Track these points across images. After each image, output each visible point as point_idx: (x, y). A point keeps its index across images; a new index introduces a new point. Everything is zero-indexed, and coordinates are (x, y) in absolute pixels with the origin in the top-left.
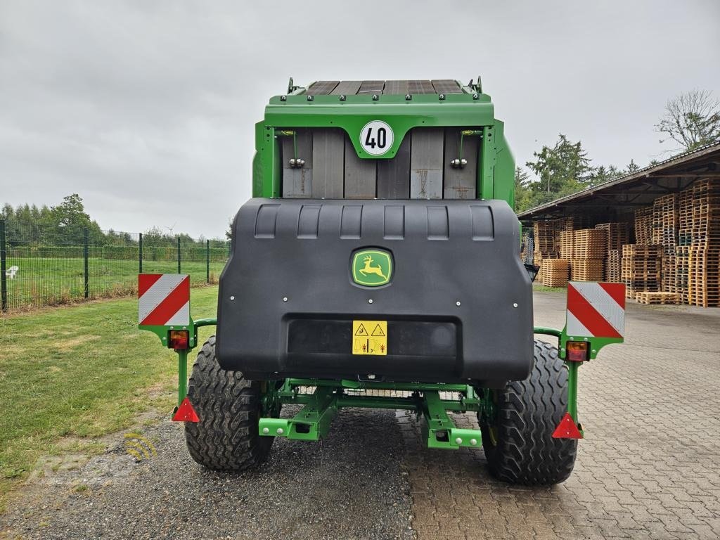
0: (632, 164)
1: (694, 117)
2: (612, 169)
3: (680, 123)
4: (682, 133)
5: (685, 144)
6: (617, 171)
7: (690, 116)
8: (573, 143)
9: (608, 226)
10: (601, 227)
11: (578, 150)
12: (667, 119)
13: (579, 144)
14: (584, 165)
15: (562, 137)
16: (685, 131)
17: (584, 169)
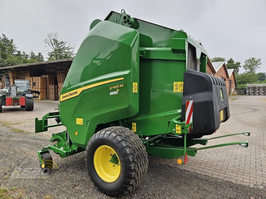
0: (32, 52)
1: (56, 41)
2: (24, 53)
3: (52, 42)
4: (53, 45)
5: (53, 49)
6: (26, 54)
7: (54, 40)
8: (9, 39)
9: (47, 76)
10: (44, 76)
11: (12, 42)
12: (47, 39)
13: (12, 40)
14: (15, 49)
15: (4, 35)
16: (54, 45)
17: (14, 51)
